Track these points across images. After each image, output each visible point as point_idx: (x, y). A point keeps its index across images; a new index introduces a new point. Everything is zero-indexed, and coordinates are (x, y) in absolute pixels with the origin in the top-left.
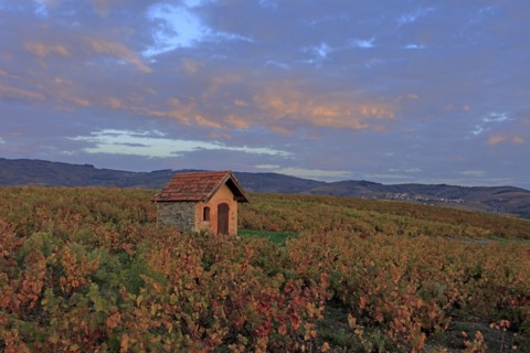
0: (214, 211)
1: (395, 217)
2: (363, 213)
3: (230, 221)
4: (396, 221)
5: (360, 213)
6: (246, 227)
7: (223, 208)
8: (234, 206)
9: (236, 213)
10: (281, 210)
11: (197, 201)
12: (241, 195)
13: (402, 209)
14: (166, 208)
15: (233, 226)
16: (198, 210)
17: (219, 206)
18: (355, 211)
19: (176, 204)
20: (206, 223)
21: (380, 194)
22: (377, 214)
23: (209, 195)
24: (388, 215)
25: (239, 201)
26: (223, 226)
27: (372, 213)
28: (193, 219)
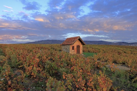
0: (75, 47)
1: (130, 49)
2: (122, 49)
3: (80, 50)
4: (131, 51)
5: (120, 49)
6: (89, 52)
7: (78, 47)
8: (81, 46)
9: (82, 48)
10: (99, 48)
11: (70, 45)
12: (83, 43)
13: (133, 48)
14: (64, 47)
15: (81, 51)
16: (71, 47)
17: (77, 46)
18: (119, 48)
19: (66, 46)
20: (73, 50)
21: (127, 45)
22: (125, 49)
23: (73, 43)
24: (128, 49)
25: (83, 45)
26: (78, 51)
27: (124, 48)
28: (70, 49)
